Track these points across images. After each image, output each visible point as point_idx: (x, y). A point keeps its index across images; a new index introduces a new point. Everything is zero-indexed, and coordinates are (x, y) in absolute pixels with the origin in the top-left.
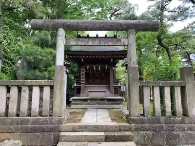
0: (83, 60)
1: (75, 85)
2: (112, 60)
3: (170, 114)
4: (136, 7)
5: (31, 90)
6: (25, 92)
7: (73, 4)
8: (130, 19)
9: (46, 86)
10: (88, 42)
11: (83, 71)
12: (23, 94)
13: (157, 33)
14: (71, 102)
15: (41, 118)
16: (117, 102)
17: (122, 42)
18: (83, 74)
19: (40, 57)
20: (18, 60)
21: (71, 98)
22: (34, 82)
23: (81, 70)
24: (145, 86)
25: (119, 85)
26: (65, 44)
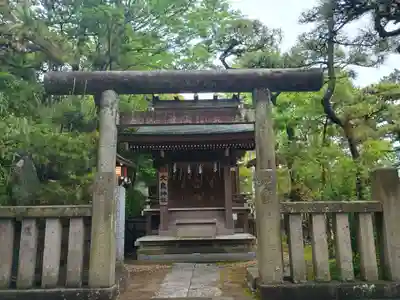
0: (163, 154)
1: (148, 208)
2: (227, 153)
3: (351, 277)
4: (276, 37)
5: (41, 228)
6: (29, 234)
7: (142, 29)
8: (259, 65)
9: (74, 217)
10: (168, 118)
11: (163, 177)
12: (24, 237)
13: (319, 95)
14: (137, 247)
15: (63, 290)
16: (240, 247)
17: (243, 116)
18: (163, 184)
19: (62, 154)
20: (18, 159)
21: (138, 240)
22: (48, 210)
23: (161, 175)
24: (293, 214)
25: (246, 207)
26: (118, 123)
